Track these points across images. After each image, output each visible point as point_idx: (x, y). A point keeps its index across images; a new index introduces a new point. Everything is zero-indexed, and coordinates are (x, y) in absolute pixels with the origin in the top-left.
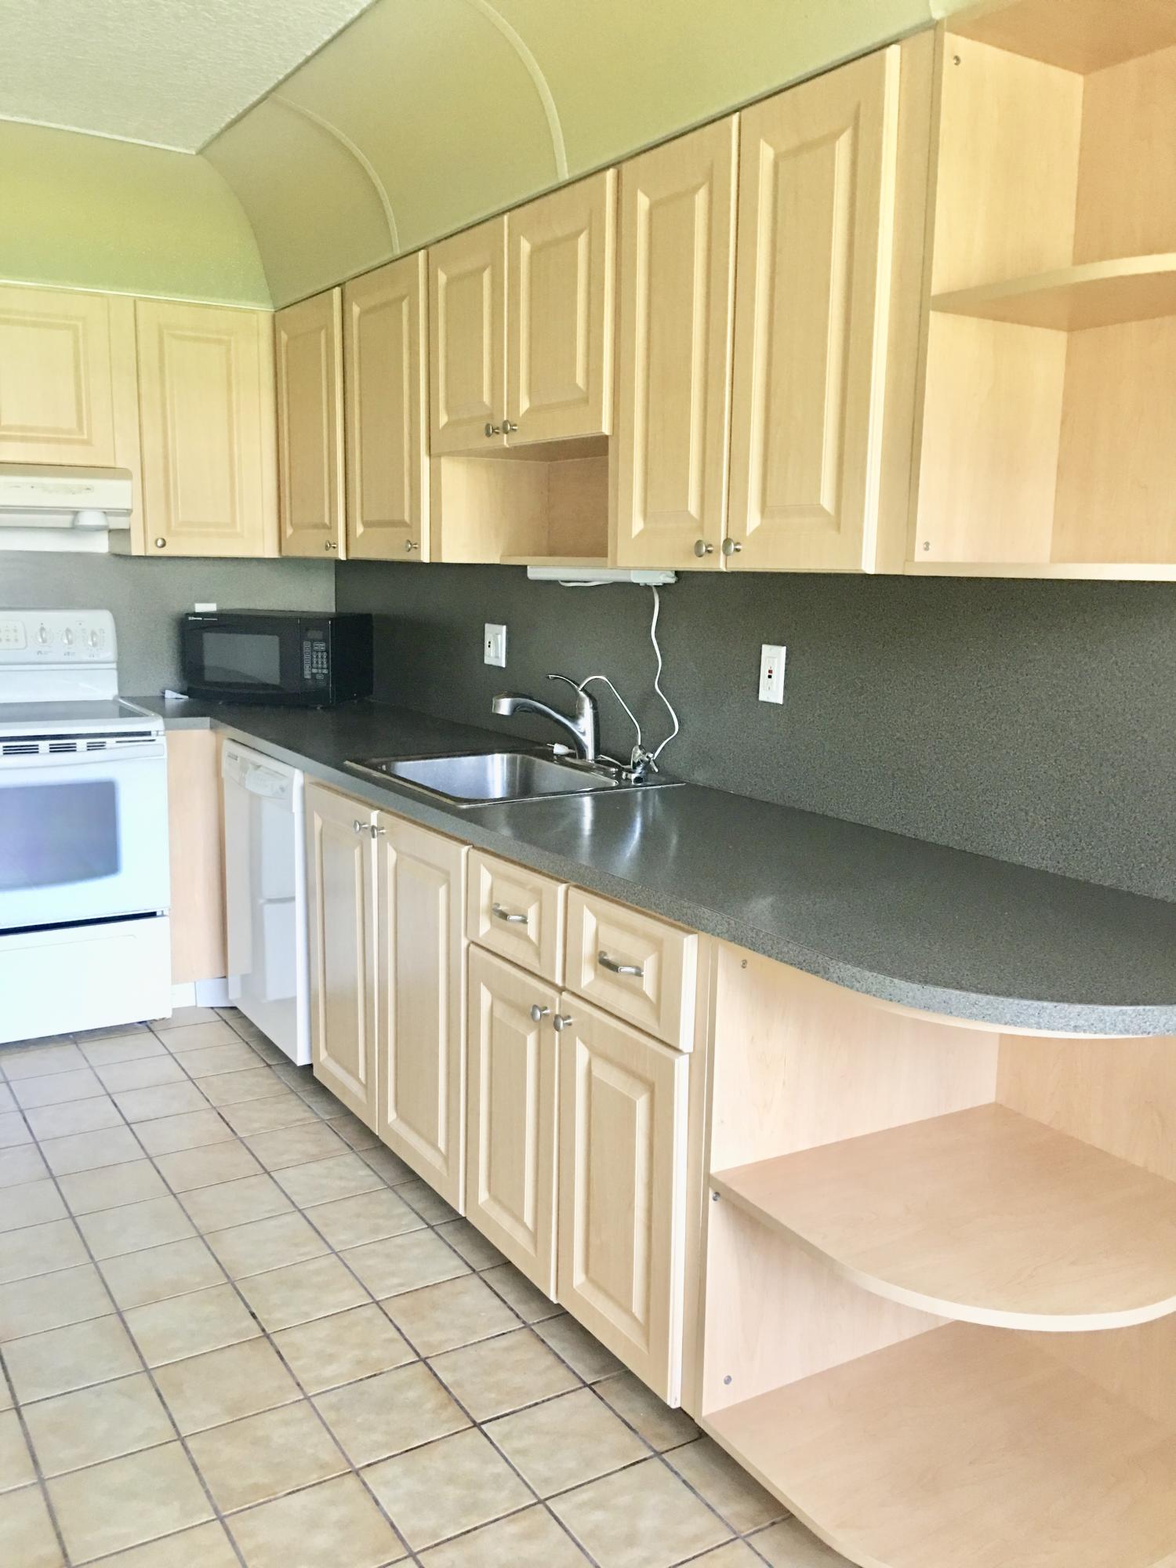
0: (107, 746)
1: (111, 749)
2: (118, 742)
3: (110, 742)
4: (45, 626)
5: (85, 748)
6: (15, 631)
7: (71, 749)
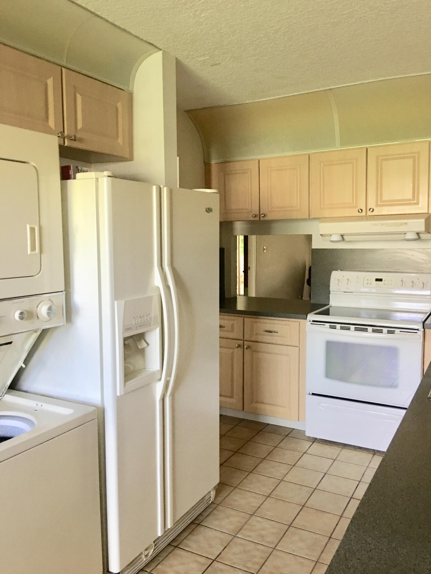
0: (395, 332)
1: (397, 334)
2: (400, 331)
3: (397, 331)
4: (403, 280)
5: (386, 332)
6: (391, 281)
7: (381, 332)
